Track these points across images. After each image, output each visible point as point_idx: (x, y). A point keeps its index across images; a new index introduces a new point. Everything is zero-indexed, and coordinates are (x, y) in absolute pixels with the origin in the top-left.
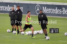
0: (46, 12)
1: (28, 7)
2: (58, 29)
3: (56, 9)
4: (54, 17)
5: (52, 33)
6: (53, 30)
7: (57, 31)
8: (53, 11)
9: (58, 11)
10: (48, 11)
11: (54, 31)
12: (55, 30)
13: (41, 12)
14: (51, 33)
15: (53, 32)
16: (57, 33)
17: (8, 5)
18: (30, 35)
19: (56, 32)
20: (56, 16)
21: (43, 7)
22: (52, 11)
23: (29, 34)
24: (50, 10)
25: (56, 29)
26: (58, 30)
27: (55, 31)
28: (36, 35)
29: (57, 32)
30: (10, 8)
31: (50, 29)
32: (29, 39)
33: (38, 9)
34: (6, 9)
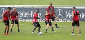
21: (66, 12)
30: (26, 14)
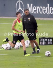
0: (32, 13)
1: (4, 5)
2: (52, 38)
3: (47, 6)
4: (46, 19)
5: (43, 45)
6: (45, 40)
7: (50, 41)
8: (43, 10)
9: (50, 10)
10: (35, 11)
11: (45, 42)
12: (47, 40)
13: (27, 13)
14: (41, 45)
18: (9, 49)
19: (49, 43)
20: (48, 17)
22: (41, 10)
23: (7, 47)
24: (39, 9)
25: (49, 39)
26: (52, 40)
27: (47, 42)
28: (18, 49)
29: (51, 43)
31: (39, 38)
32: (8, 56)
33: (20, 8)
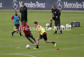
0: (67, 7)
1: (50, 3)
2: (79, 23)
3: (76, 3)
4: (75, 11)
8: (74, 5)
9: (78, 6)
10: (69, 6)
12: (76, 24)
14: (72, 27)
15: (74, 26)
16: (78, 26)
17: (31, 2)
20: (77, 10)
24: (71, 5)
31: (71, 23)
34: (29, 6)
